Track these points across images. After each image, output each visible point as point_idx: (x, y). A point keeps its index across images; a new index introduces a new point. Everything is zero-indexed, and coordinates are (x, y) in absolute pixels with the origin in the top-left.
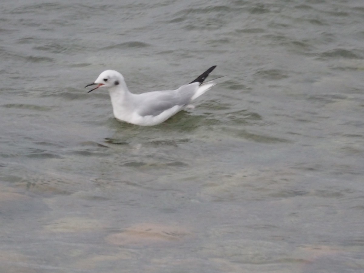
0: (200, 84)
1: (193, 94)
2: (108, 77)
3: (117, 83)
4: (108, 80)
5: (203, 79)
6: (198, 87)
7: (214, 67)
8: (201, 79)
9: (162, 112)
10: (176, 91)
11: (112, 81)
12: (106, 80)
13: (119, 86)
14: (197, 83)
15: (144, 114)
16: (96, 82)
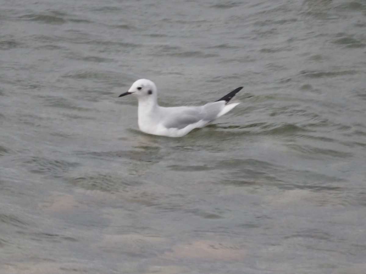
0: (226, 103)
1: (219, 111)
2: (142, 85)
3: (150, 92)
4: (142, 89)
5: (229, 98)
6: (224, 105)
7: (240, 88)
8: (227, 98)
9: (186, 126)
10: (203, 107)
11: (145, 90)
12: (139, 89)
13: (151, 96)
14: (224, 102)
15: (169, 126)
16: (130, 91)
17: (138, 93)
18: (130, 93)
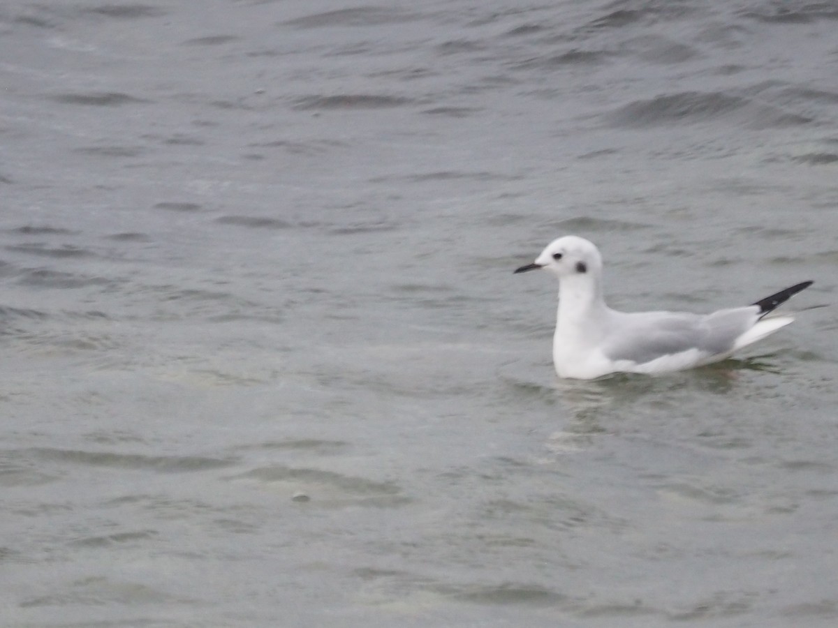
3: (582, 268)
4: (563, 257)
5: (773, 304)
16: (538, 261)
17: (554, 266)
18: (539, 266)
